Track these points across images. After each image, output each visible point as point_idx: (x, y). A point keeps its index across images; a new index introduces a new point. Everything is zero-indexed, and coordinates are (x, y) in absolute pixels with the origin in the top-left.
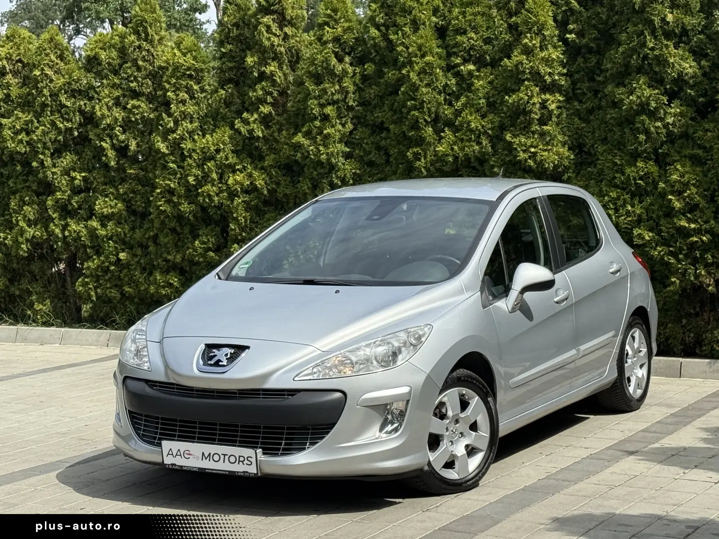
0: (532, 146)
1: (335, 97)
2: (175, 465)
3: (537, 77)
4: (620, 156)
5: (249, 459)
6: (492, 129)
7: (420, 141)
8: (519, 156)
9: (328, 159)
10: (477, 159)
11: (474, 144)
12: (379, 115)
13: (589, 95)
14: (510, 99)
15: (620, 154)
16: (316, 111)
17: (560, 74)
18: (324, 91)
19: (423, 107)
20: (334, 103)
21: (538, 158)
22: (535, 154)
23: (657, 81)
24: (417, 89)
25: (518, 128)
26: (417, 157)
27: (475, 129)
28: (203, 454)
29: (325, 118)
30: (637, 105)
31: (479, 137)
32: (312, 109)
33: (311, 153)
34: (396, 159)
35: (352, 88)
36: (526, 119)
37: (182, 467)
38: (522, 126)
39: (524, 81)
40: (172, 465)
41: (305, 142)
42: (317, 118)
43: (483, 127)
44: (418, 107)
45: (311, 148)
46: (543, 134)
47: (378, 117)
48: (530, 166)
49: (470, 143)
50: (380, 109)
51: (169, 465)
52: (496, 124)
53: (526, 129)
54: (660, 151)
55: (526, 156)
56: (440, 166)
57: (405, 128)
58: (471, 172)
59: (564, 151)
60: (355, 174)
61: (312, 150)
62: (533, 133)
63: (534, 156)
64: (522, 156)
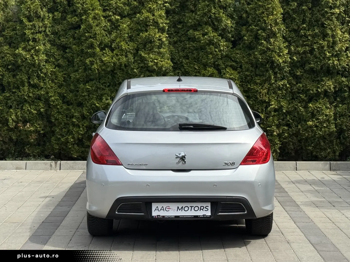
0: (155, 59)
1: (40, 29)
3: (156, 24)
4: (197, 65)
6: (133, 50)
7: (94, 55)
8: (149, 64)
9: (39, 63)
10: (125, 65)
11: (123, 57)
12: (63, 40)
13: (174, 34)
14: (144, 35)
15: (197, 64)
16: (31, 36)
17: (166, 24)
18: (34, 26)
19: (96, 37)
20: (40, 32)
21: (159, 65)
22: (157, 63)
23: (215, 29)
24: (92, 28)
25: (147, 49)
26: (92, 63)
27: (124, 49)
29: (34, 40)
30: (208, 41)
31: (126, 53)
32: (28, 35)
33: (28, 59)
34: (78, 64)
35: (49, 25)
36: (151, 45)
38: (149, 49)
39: (149, 26)
41: (24, 53)
42: (30, 40)
43: (128, 48)
44: (92, 37)
45: (28, 56)
46: (159, 53)
47: (63, 41)
48: (155, 69)
49: (122, 56)
50: (64, 36)
52: (136, 47)
53: (151, 50)
54: (216, 63)
55: (153, 64)
56: (105, 68)
57: (84, 48)
58: (121, 72)
59: (169, 62)
60: (52, 71)
61: (28, 58)
62: (155, 52)
63: (156, 64)
64: (151, 64)
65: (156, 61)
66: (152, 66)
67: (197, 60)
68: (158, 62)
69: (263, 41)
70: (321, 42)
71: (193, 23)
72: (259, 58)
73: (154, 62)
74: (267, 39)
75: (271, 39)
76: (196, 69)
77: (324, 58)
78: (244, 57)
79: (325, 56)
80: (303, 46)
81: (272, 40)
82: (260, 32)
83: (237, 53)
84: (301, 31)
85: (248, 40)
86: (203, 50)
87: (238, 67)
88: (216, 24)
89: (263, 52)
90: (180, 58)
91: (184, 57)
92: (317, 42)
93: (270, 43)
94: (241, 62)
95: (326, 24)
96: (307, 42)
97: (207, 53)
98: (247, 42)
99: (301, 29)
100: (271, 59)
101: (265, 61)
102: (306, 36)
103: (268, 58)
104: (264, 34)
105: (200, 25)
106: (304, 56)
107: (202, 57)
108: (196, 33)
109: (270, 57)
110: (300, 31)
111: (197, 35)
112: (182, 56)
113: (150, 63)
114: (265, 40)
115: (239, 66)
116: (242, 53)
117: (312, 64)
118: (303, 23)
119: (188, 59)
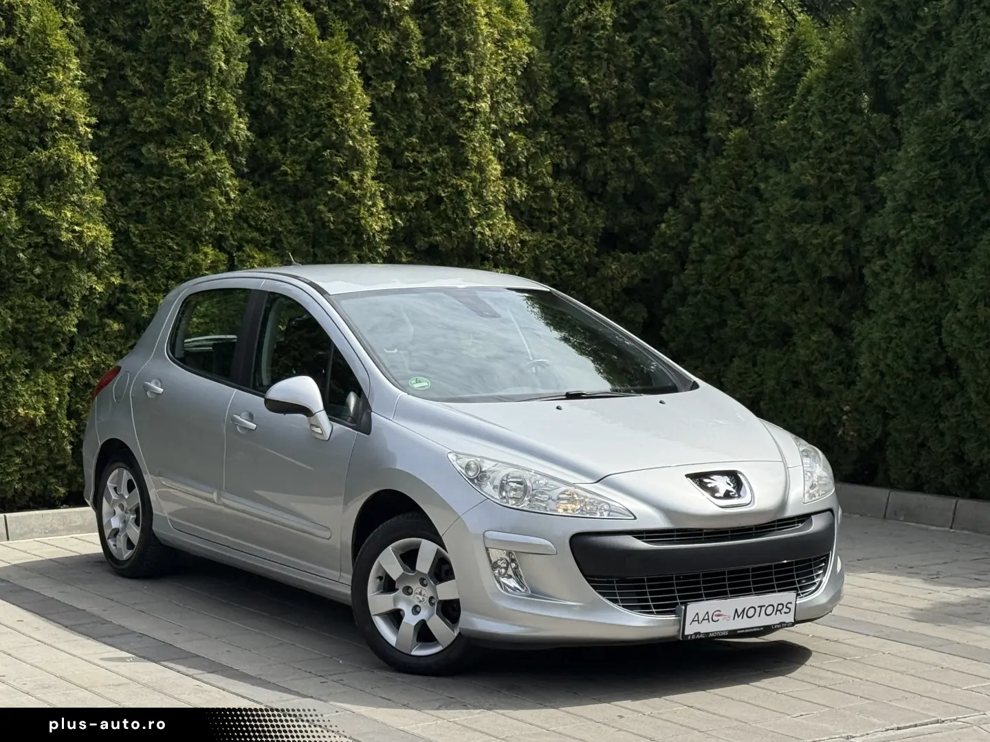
0: (73, 223)
2: (699, 633)
5: (789, 606)
8: (62, 237)
17: (88, 126)
21: (87, 241)
25: (49, 196)
28: (736, 611)
30: (204, 174)
37: (708, 634)
39: (52, 130)
40: (696, 634)
46: (82, 207)
48: (76, 251)
51: (691, 635)
52: (18, 190)
53: (62, 199)
55: (70, 236)
62: (73, 204)
63: (79, 237)
64: (66, 237)
65: (77, 228)
66: (69, 243)
67: (171, 224)
68: (82, 232)
69: (335, 178)
70: (454, 181)
71: (156, 127)
72: (330, 221)
73: (74, 231)
74: (343, 172)
75: (354, 173)
76: (171, 248)
77: (463, 220)
78: (280, 218)
79: (465, 214)
80: (410, 190)
81: (356, 175)
82: (327, 153)
83: (264, 209)
84: (406, 154)
85: (294, 175)
86: (186, 199)
87: (266, 245)
88: (217, 129)
89: (336, 206)
90: (117, 221)
91: (128, 217)
92: (444, 182)
93: (352, 182)
94: (274, 231)
95: (462, 138)
96: (421, 182)
97: (202, 208)
98: (290, 179)
99: (406, 149)
100: (357, 223)
101: (340, 230)
102: (416, 165)
103: (351, 221)
104: (339, 160)
105: (171, 131)
106: (414, 215)
107: (188, 218)
108: (169, 152)
109: (354, 219)
110: (402, 153)
111: (171, 158)
112: (124, 216)
113: (64, 233)
114: (339, 175)
115: (269, 242)
116: (273, 207)
117: (436, 235)
118: (409, 134)
119: (143, 222)
